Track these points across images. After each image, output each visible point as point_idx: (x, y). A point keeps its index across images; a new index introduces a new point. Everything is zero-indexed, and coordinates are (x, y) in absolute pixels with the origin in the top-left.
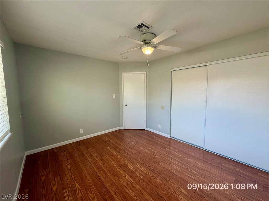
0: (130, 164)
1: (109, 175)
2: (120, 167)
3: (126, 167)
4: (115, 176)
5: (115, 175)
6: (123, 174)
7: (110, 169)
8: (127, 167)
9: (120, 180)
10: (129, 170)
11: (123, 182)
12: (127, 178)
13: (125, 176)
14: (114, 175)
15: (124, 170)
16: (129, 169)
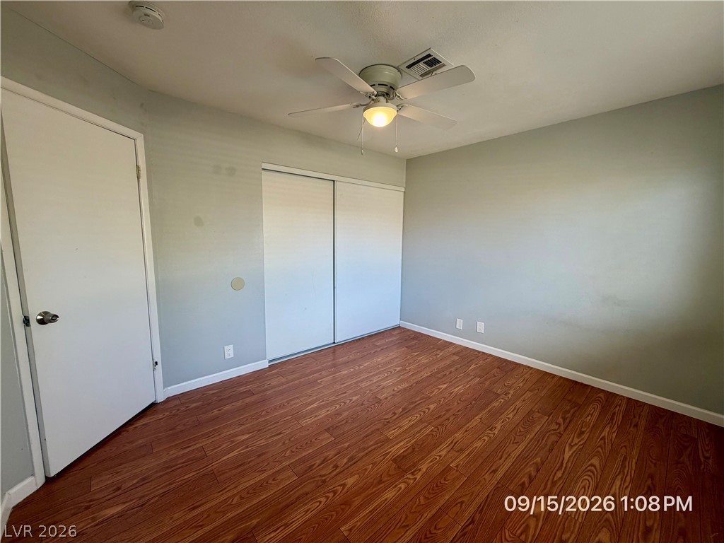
0: (391, 448)
1: (447, 497)
2: (405, 471)
3: (404, 457)
4: (445, 480)
5: (443, 479)
6: (431, 461)
7: (422, 498)
8: (405, 454)
9: (457, 467)
10: (414, 449)
11: (458, 460)
12: (443, 453)
13: (438, 458)
14: (443, 482)
15: (419, 461)
16: (409, 451)
